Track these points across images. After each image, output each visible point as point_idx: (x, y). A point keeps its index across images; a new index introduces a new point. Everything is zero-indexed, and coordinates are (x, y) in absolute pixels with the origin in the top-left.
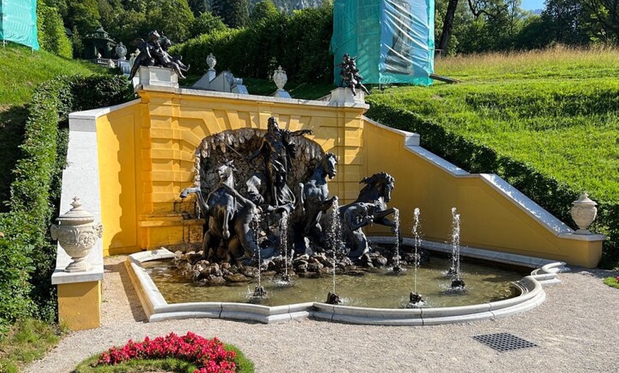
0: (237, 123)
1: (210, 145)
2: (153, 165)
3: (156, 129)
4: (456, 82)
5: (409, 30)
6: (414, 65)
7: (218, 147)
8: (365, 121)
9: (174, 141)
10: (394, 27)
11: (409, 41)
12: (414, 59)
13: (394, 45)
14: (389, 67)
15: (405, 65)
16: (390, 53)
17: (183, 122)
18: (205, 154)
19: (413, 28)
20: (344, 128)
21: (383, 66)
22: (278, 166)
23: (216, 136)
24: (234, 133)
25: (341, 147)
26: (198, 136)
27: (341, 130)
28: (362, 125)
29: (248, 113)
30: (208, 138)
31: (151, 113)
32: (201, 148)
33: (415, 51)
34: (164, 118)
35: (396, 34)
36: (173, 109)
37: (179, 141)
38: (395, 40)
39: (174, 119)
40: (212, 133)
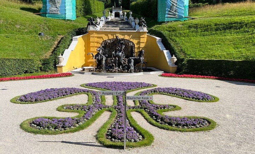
0: (111, 37)
1: (104, 43)
2: (91, 48)
3: (92, 39)
4: (194, 19)
5: (176, 3)
6: (178, 15)
7: (106, 43)
8: (147, 35)
9: (96, 42)
10: (171, 3)
11: (176, 7)
12: (178, 13)
13: (171, 9)
14: (169, 16)
15: (175, 15)
16: (169, 11)
17: (98, 37)
18: (103, 45)
19: (178, 3)
20: (140, 37)
21: (166, 16)
22: (118, 48)
23: (106, 41)
24: (110, 40)
25: (139, 43)
26: (101, 41)
27: (139, 38)
28: (146, 36)
29: (113, 35)
30: (104, 41)
31: (90, 36)
32: (102, 44)
33: (179, 10)
34: (93, 37)
35: (171, 5)
36: (95, 35)
37: (97, 42)
38: (171, 7)
39: (95, 37)
40: (104, 40)
